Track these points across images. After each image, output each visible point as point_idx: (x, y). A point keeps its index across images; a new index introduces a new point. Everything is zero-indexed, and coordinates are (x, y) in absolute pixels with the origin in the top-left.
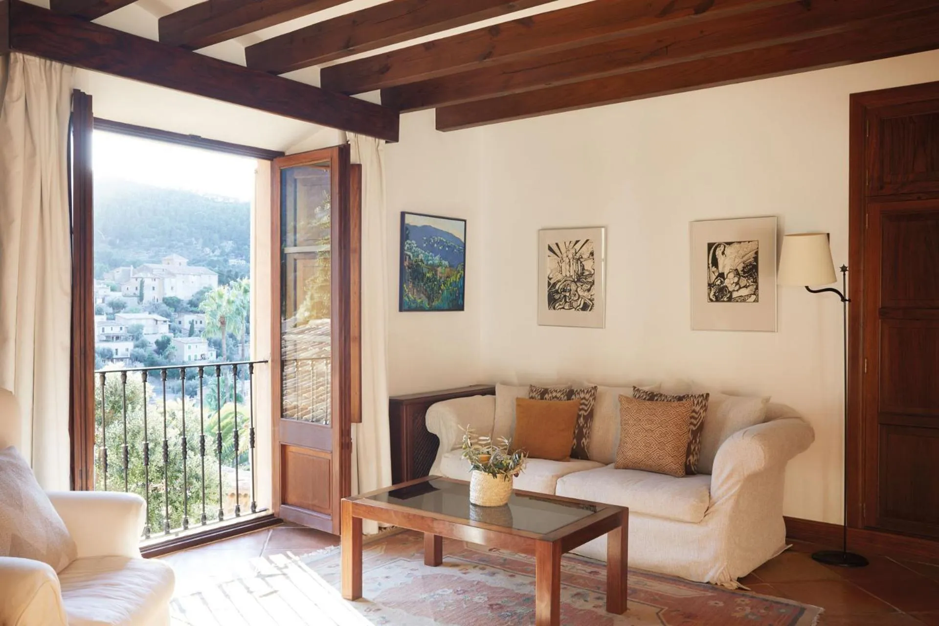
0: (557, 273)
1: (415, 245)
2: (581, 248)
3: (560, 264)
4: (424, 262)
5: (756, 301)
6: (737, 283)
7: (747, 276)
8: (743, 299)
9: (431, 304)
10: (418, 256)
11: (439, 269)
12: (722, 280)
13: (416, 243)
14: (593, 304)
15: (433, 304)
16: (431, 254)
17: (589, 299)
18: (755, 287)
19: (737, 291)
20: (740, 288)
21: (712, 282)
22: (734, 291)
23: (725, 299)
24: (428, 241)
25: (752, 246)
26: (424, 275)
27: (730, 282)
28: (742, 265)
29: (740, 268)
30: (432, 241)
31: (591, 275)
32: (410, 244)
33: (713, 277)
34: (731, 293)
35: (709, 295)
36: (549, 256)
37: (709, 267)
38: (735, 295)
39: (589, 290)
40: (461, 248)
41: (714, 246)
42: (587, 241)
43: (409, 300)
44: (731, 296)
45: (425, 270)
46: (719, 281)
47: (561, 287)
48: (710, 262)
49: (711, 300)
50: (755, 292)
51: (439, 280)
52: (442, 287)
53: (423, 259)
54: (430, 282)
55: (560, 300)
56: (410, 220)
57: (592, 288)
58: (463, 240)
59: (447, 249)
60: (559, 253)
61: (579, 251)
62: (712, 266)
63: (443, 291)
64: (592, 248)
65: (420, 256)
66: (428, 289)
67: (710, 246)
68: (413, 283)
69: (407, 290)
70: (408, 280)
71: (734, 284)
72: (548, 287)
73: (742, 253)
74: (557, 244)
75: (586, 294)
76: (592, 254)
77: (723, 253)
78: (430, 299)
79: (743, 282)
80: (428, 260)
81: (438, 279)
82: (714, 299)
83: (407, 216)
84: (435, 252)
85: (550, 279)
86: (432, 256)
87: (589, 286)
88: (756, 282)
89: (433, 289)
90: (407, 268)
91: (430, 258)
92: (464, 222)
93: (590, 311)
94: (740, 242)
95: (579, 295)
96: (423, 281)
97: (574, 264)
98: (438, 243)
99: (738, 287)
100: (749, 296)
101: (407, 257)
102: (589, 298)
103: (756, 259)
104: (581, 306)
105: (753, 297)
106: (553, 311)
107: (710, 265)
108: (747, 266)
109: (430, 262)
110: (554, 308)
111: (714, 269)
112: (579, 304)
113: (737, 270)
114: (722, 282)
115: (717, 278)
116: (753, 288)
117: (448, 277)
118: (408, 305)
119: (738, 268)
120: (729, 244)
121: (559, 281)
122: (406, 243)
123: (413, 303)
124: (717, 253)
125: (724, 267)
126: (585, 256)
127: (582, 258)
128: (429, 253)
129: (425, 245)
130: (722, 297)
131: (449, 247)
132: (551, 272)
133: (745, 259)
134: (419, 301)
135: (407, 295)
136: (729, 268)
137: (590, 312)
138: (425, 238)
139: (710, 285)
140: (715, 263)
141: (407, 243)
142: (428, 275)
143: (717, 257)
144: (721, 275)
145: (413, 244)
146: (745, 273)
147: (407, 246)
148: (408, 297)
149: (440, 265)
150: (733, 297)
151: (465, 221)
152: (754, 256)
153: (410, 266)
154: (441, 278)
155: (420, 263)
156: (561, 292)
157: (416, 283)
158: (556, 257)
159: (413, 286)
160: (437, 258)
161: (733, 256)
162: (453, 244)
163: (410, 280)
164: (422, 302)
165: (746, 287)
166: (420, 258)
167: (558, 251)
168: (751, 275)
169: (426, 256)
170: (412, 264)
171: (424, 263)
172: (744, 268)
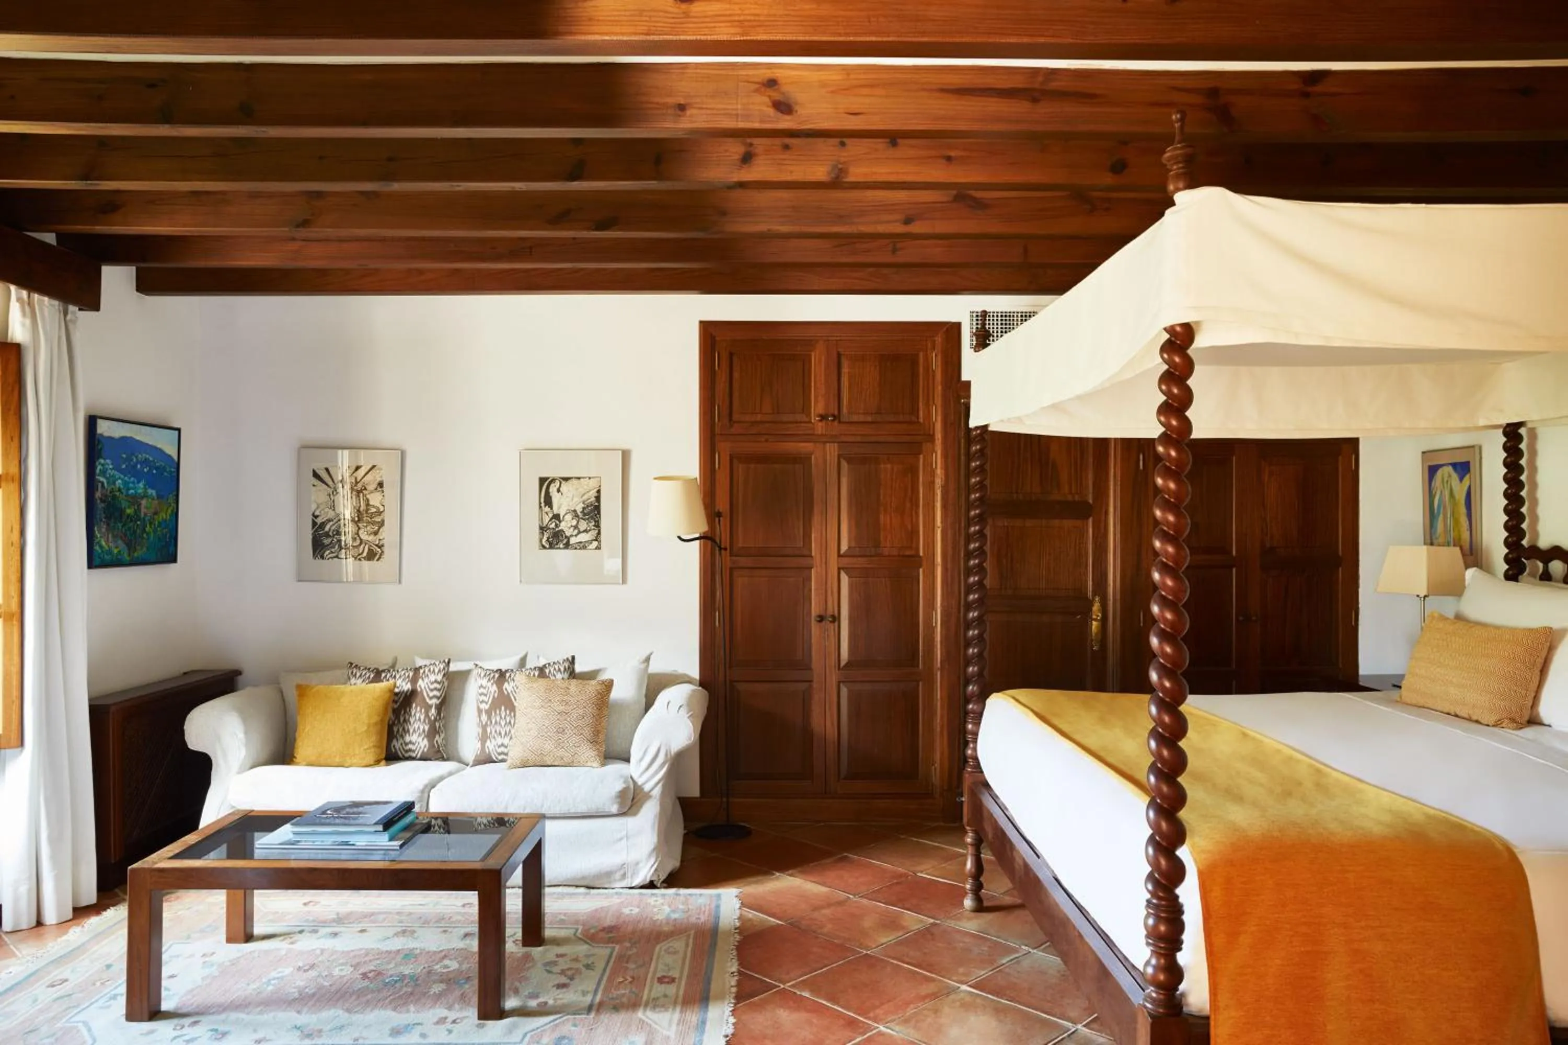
0: (327, 510)
1: (111, 467)
2: (364, 476)
3: (332, 496)
4: (123, 491)
5: (598, 548)
6: (576, 527)
7: (588, 519)
8: (583, 546)
9: (132, 554)
10: (114, 483)
11: (144, 502)
12: (558, 522)
13: (112, 464)
14: (383, 552)
15: (136, 555)
16: (132, 479)
17: (377, 545)
18: (597, 531)
19: (576, 536)
20: (579, 532)
21: (545, 525)
22: (572, 536)
23: (561, 546)
24: (129, 459)
25: (593, 484)
26: (122, 511)
27: (566, 525)
28: (582, 505)
29: (579, 509)
30: (135, 460)
31: (380, 513)
32: (103, 465)
33: (546, 519)
34: (568, 538)
35: (541, 540)
36: (314, 485)
37: (540, 507)
38: (573, 541)
39: (376, 533)
40: (173, 470)
41: (547, 482)
42: (374, 467)
43: (102, 551)
44: (568, 541)
45: (124, 504)
46: (554, 524)
47: (333, 528)
48: (542, 500)
49: (544, 547)
50: (596, 537)
51: (144, 518)
52: (148, 529)
53: (122, 487)
54: (131, 521)
55: (331, 546)
56: (104, 428)
57: (381, 530)
58: (176, 458)
59: (154, 472)
60: (330, 483)
61: (362, 478)
62: (545, 506)
63: (148, 534)
64: (381, 477)
65: (117, 483)
66: (128, 533)
67: (542, 480)
68: (108, 525)
69: (99, 536)
70: (101, 520)
71: (572, 529)
72: (313, 527)
73: (582, 491)
74: (327, 470)
75: (371, 538)
76: (381, 485)
77: (559, 491)
78: (130, 546)
79: (583, 525)
80: (129, 489)
81: (142, 515)
82: (548, 546)
83: (99, 422)
84: (138, 476)
85: (316, 517)
86: (133, 483)
87: (377, 528)
88: (598, 526)
89: (135, 532)
90: (99, 501)
91: (131, 485)
92: (177, 432)
93: (378, 560)
94: (579, 478)
95: (361, 540)
96: (121, 522)
97: (354, 497)
98: (142, 463)
99: (576, 531)
100: (590, 542)
101: (100, 485)
102: (377, 542)
103: (598, 498)
104: (365, 554)
105: (595, 544)
106: (321, 561)
107: (543, 505)
108: (588, 506)
109: (132, 491)
110: (322, 557)
111: (547, 509)
112: (361, 552)
113: (575, 511)
114: (556, 525)
115: (551, 520)
116: (594, 533)
117: (156, 513)
118: (100, 558)
119: (577, 509)
120: (566, 479)
121: (329, 520)
122: (97, 463)
123: (107, 555)
124: (551, 490)
125: (559, 508)
126: (371, 487)
127: (365, 489)
128: (130, 478)
129: (124, 466)
130: (557, 544)
131: (157, 468)
132: (318, 508)
133: (585, 497)
134: (116, 551)
135: (98, 543)
136: (566, 508)
137: (379, 562)
138: (124, 456)
139: (543, 529)
140: (548, 501)
141: (100, 464)
142: (128, 511)
143: (551, 494)
144: (556, 517)
145: (108, 464)
146: (585, 514)
147: (99, 467)
148: (101, 547)
149: (145, 496)
150: (571, 543)
151: (179, 430)
152: (596, 494)
153: (103, 498)
154: (145, 514)
155: (118, 494)
156: (334, 535)
157: (112, 525)
158: (325, 487)
159: (107, 530)
160: (141, 485)
161: (570, 495)
162: (163, 464)
163: (104, 520)
164: (119, 552)
165: (586, 531)
166: (117, 485)
167: (330, 479)
168: (592, 518)
169: (125, 483)
170: (106, 496)
171: (122, 493)
172: (584, 508)
